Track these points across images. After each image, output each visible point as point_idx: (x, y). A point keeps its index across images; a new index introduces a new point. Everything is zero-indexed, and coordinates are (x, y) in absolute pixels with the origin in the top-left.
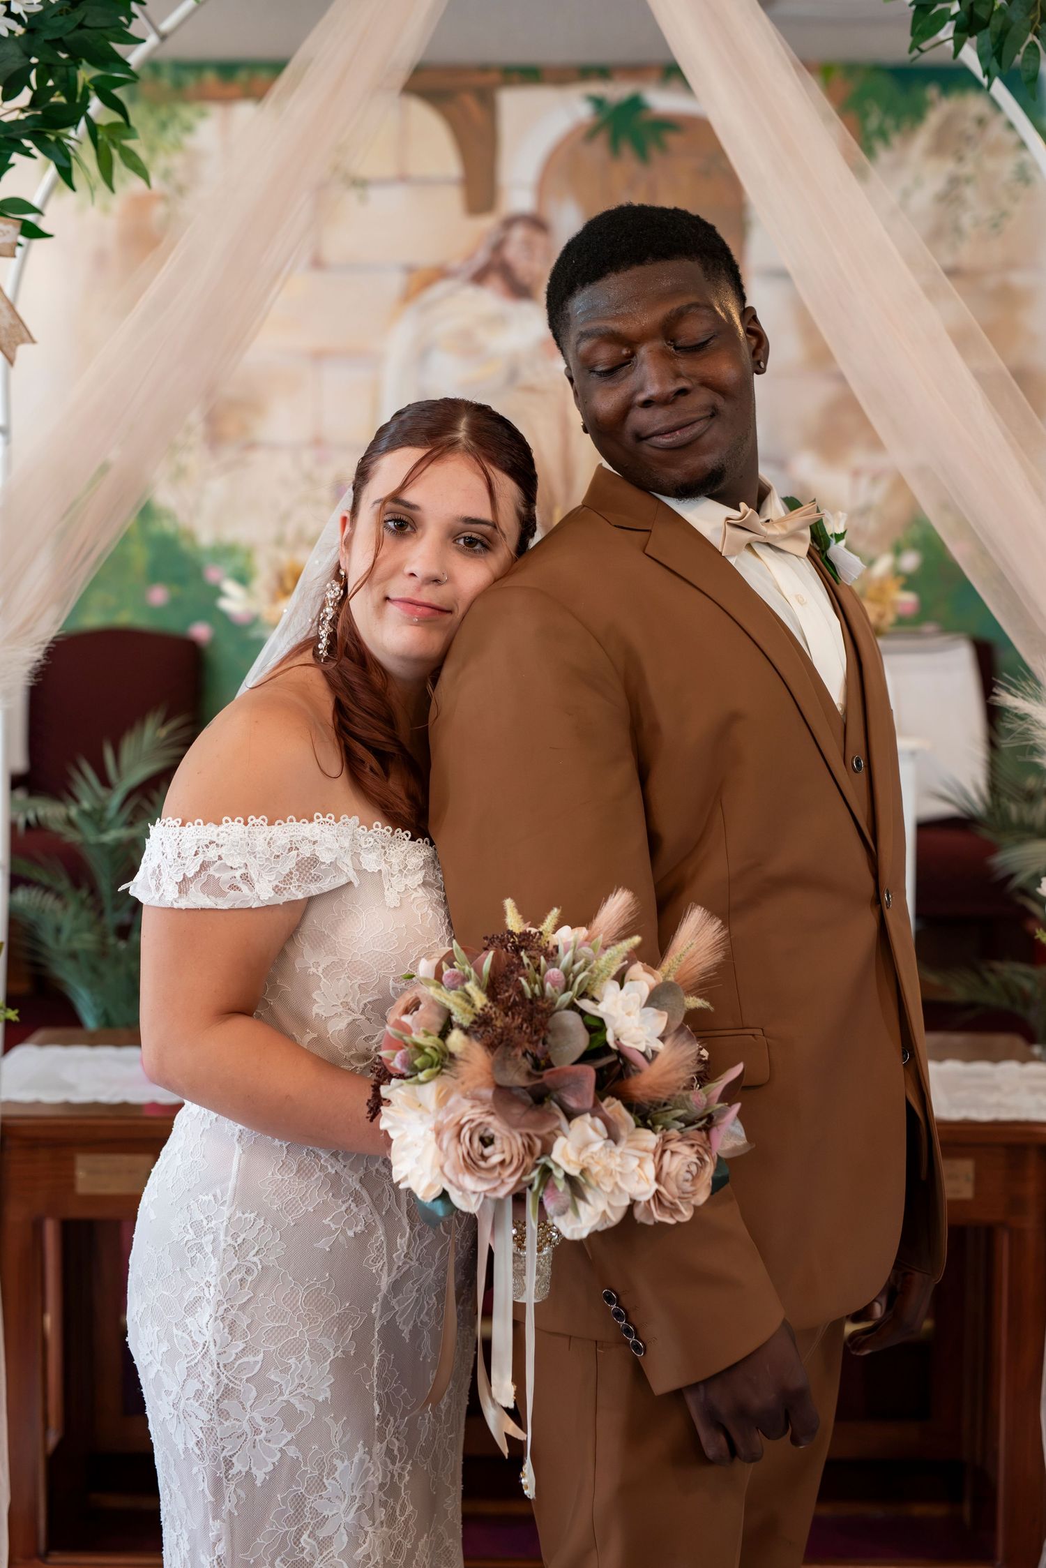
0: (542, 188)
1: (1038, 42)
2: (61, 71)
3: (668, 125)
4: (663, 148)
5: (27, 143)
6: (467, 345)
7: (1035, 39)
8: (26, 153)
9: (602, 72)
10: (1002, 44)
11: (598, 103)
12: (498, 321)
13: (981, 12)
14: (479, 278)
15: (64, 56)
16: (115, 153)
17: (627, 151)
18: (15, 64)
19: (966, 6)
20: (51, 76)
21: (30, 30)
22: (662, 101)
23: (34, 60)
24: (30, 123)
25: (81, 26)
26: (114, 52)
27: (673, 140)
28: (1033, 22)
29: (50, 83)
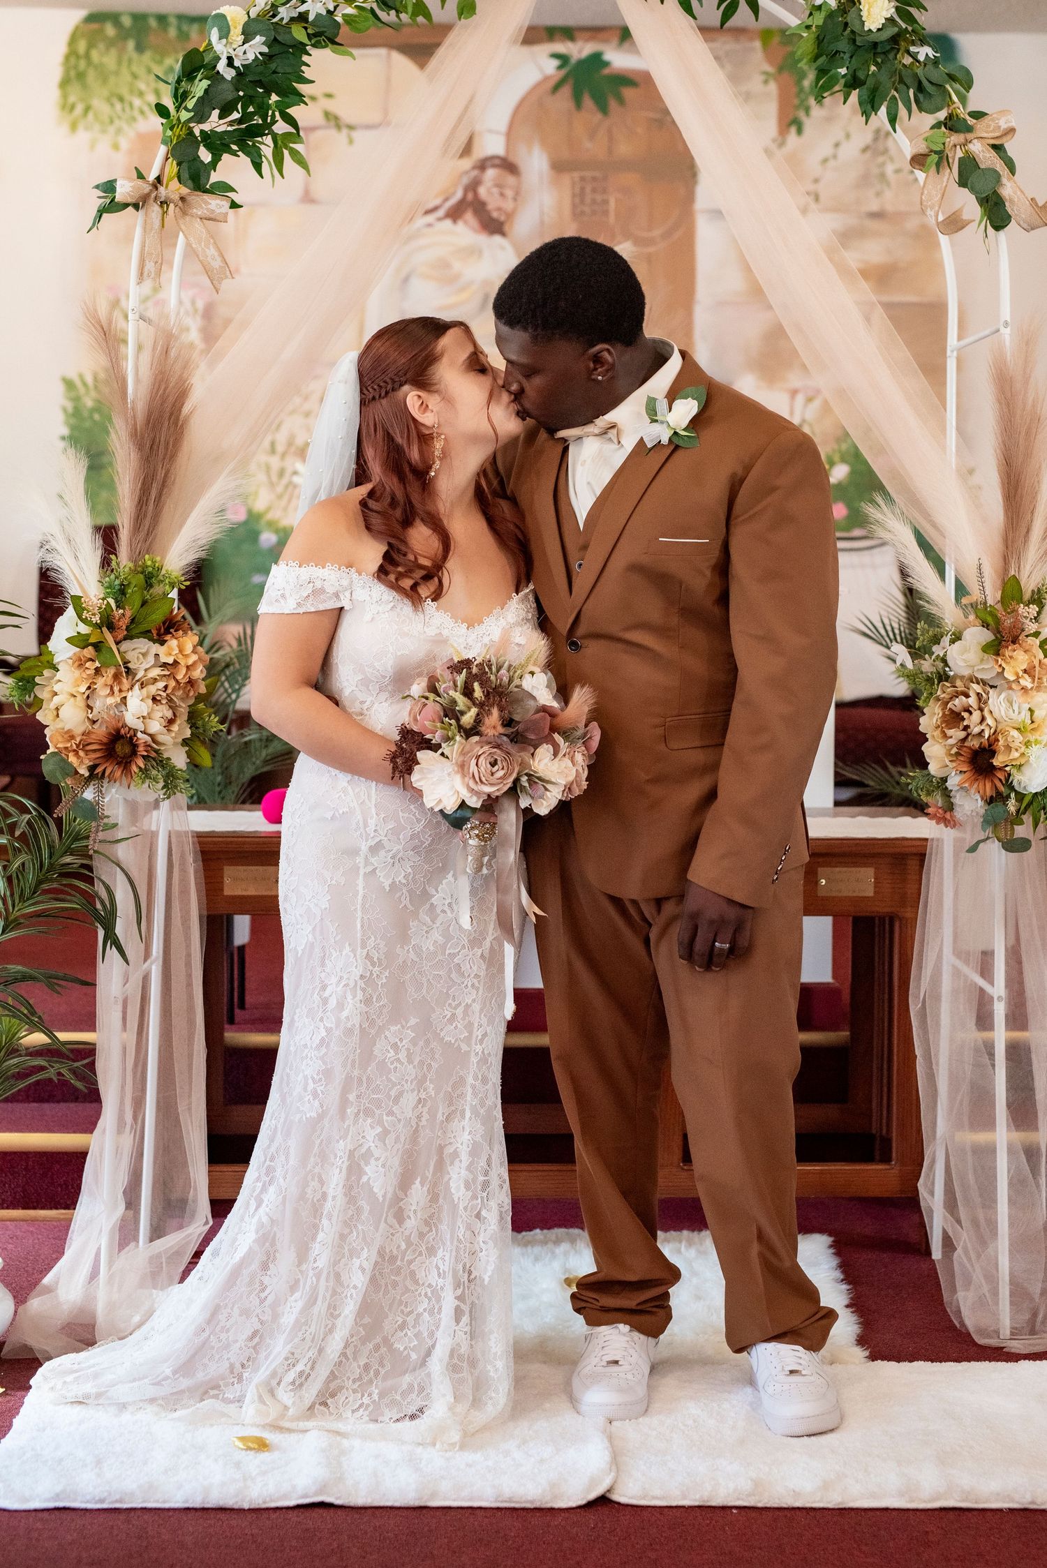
0: (510, 134)
1: (897, 95)
2: (259, 100)
3: (625, 80)
4: (621, 101)
5: (234, 147)
6: (444, 273)
7: (895, 93)
8: (234, 154)
9: (568, 33)
10: (874, 97)
11: (563, 59)
12: (473, 252)
13: (861, 75)
14: (455, 214)
15: (261, 91)
16: (286, 152)
17: (588, 102)
18: (230, 96)
19: (851, 71)
20: (252, 103)
21: (239, 74)
22: (618, 59)
23: (241, 93)
24: (236, 134)
25: (275, 72)
26: (295, 89)
27: (628, 93)
28: (894, 83)
29: (251, 109)
